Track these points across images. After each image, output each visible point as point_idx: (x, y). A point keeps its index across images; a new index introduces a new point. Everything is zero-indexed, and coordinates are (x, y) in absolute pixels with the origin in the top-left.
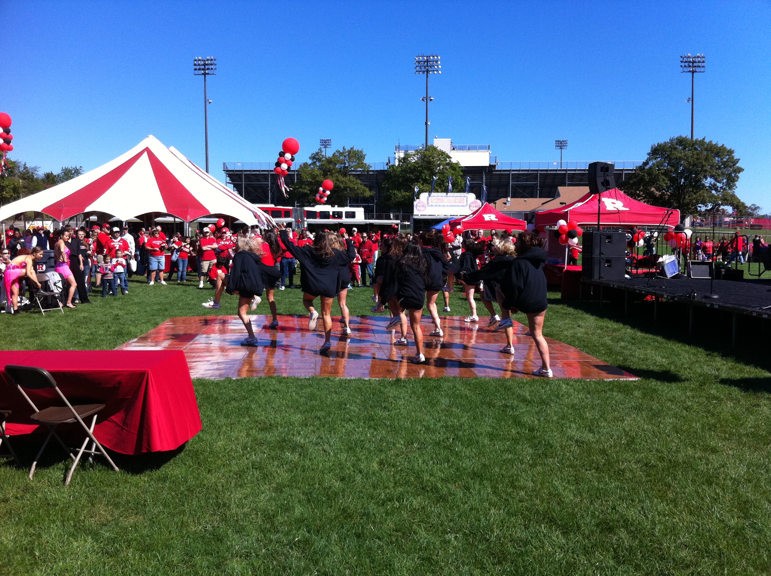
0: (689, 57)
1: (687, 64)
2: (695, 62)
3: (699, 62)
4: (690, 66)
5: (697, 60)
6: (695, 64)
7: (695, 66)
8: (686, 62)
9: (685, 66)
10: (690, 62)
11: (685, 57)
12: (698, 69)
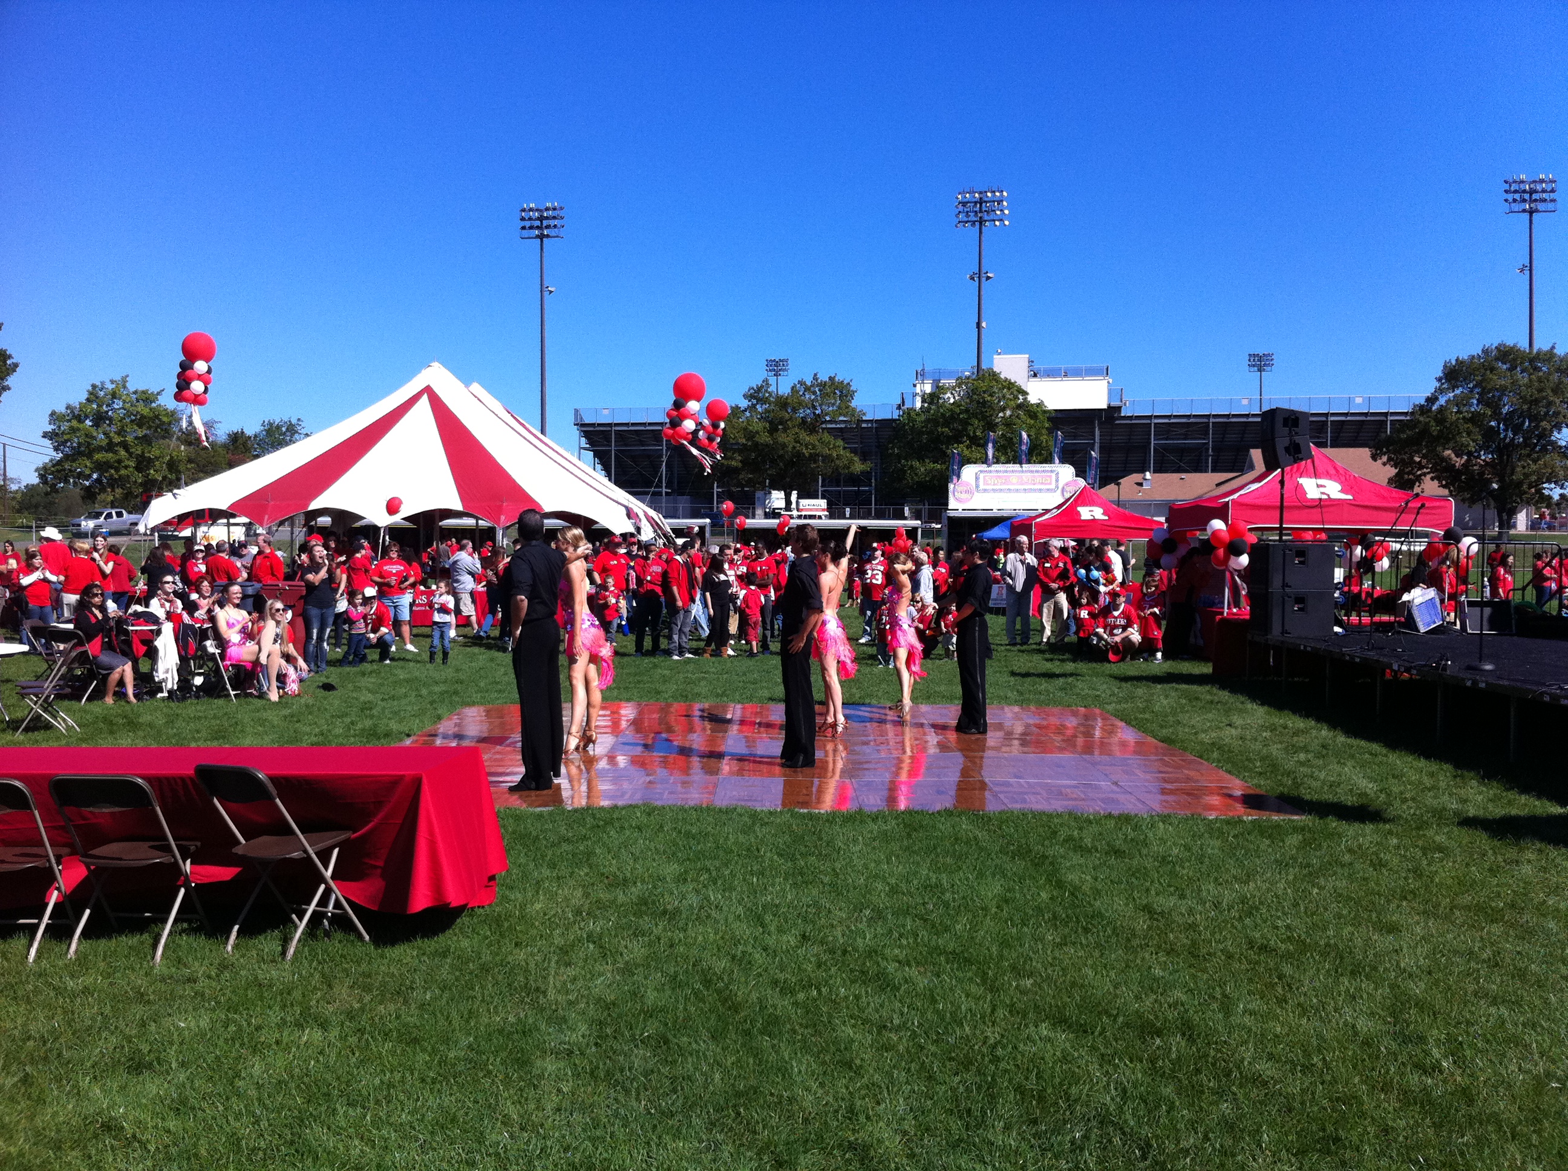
0: (1522, 182)
1: (1517, 196)
2: (1536, 192)
3: (1544, 191)
4: (1524, 201)
5: (1539, 187)
6: (1534, 196)
7: (1536, 200)
8: (1516, 192)
9: (1515, 200)
10: (1524, 191)
11: (1515, 182)
12: (1541, 206)
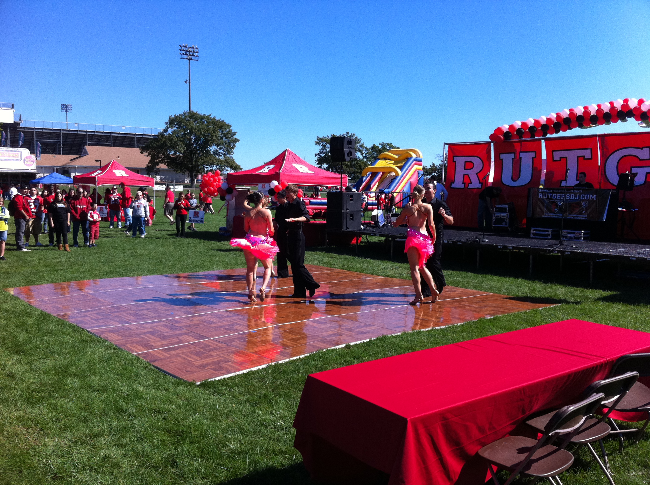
0: (186, 47)
3: (194, 52)
4: (187, 55)
5: (192, 50)
6: (191, 53)
8: (184, 50)
9: (183, 54)
10: (187, 51)
11: (183, 46)
12: (193, 58)
